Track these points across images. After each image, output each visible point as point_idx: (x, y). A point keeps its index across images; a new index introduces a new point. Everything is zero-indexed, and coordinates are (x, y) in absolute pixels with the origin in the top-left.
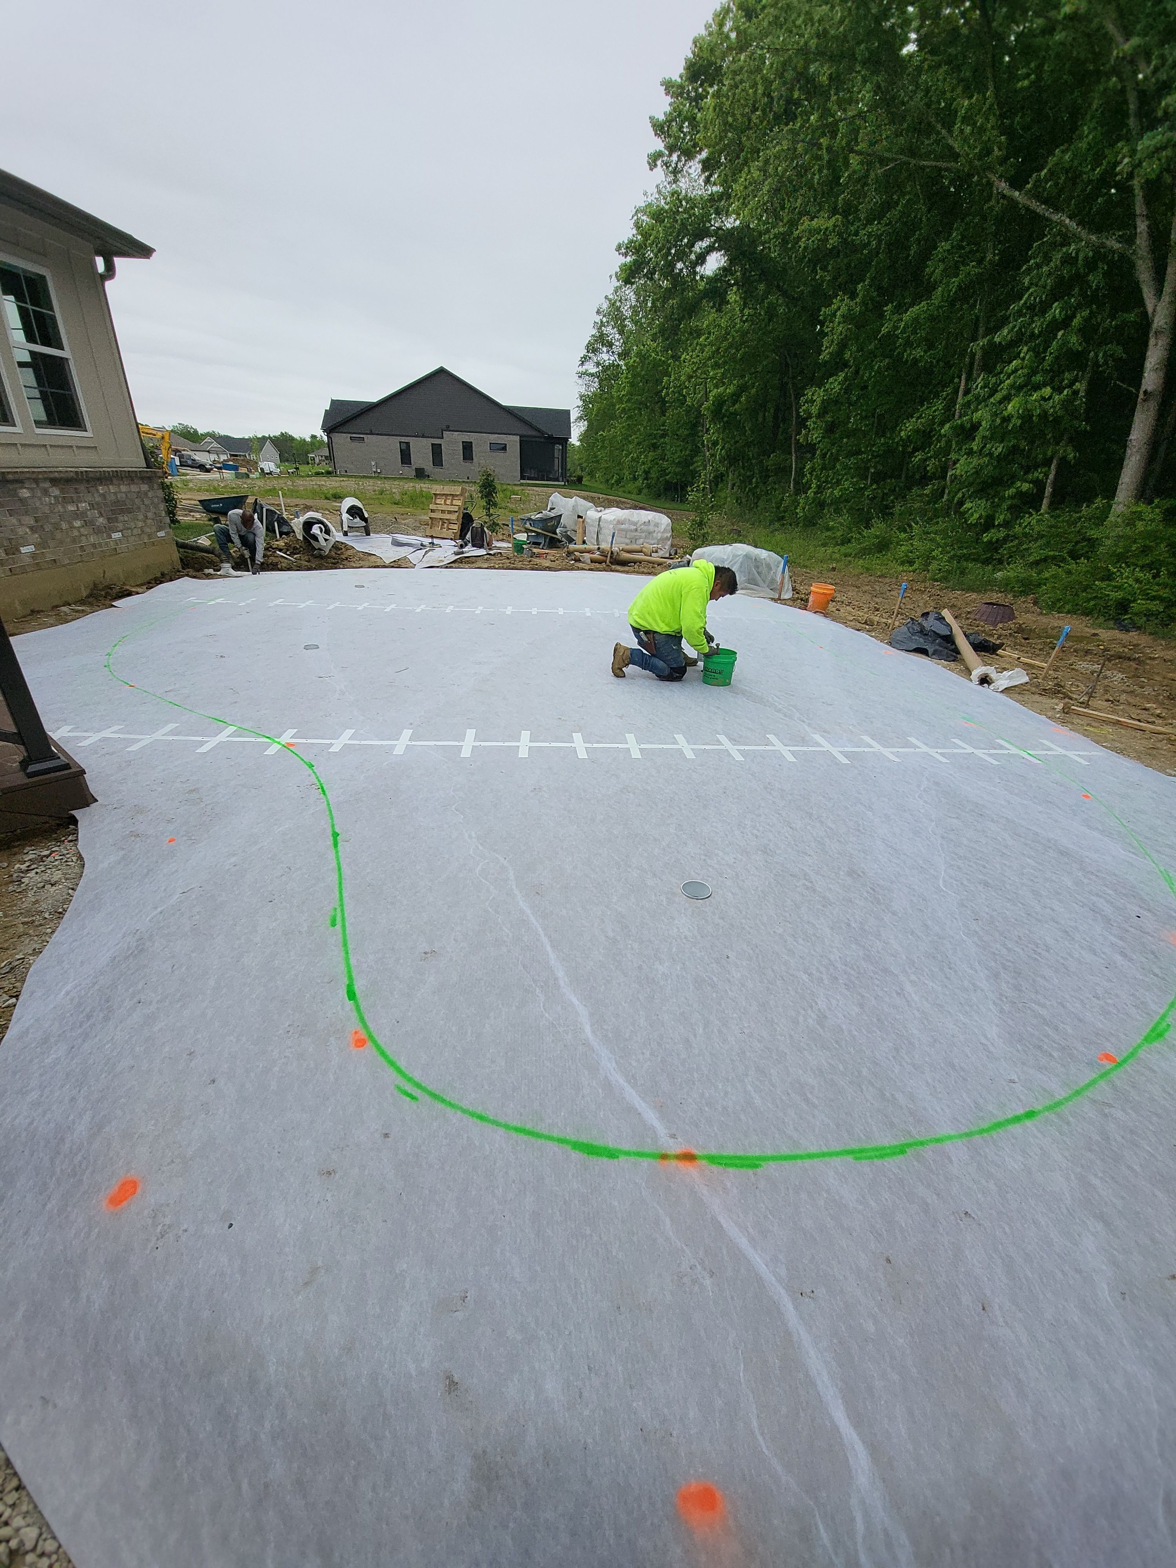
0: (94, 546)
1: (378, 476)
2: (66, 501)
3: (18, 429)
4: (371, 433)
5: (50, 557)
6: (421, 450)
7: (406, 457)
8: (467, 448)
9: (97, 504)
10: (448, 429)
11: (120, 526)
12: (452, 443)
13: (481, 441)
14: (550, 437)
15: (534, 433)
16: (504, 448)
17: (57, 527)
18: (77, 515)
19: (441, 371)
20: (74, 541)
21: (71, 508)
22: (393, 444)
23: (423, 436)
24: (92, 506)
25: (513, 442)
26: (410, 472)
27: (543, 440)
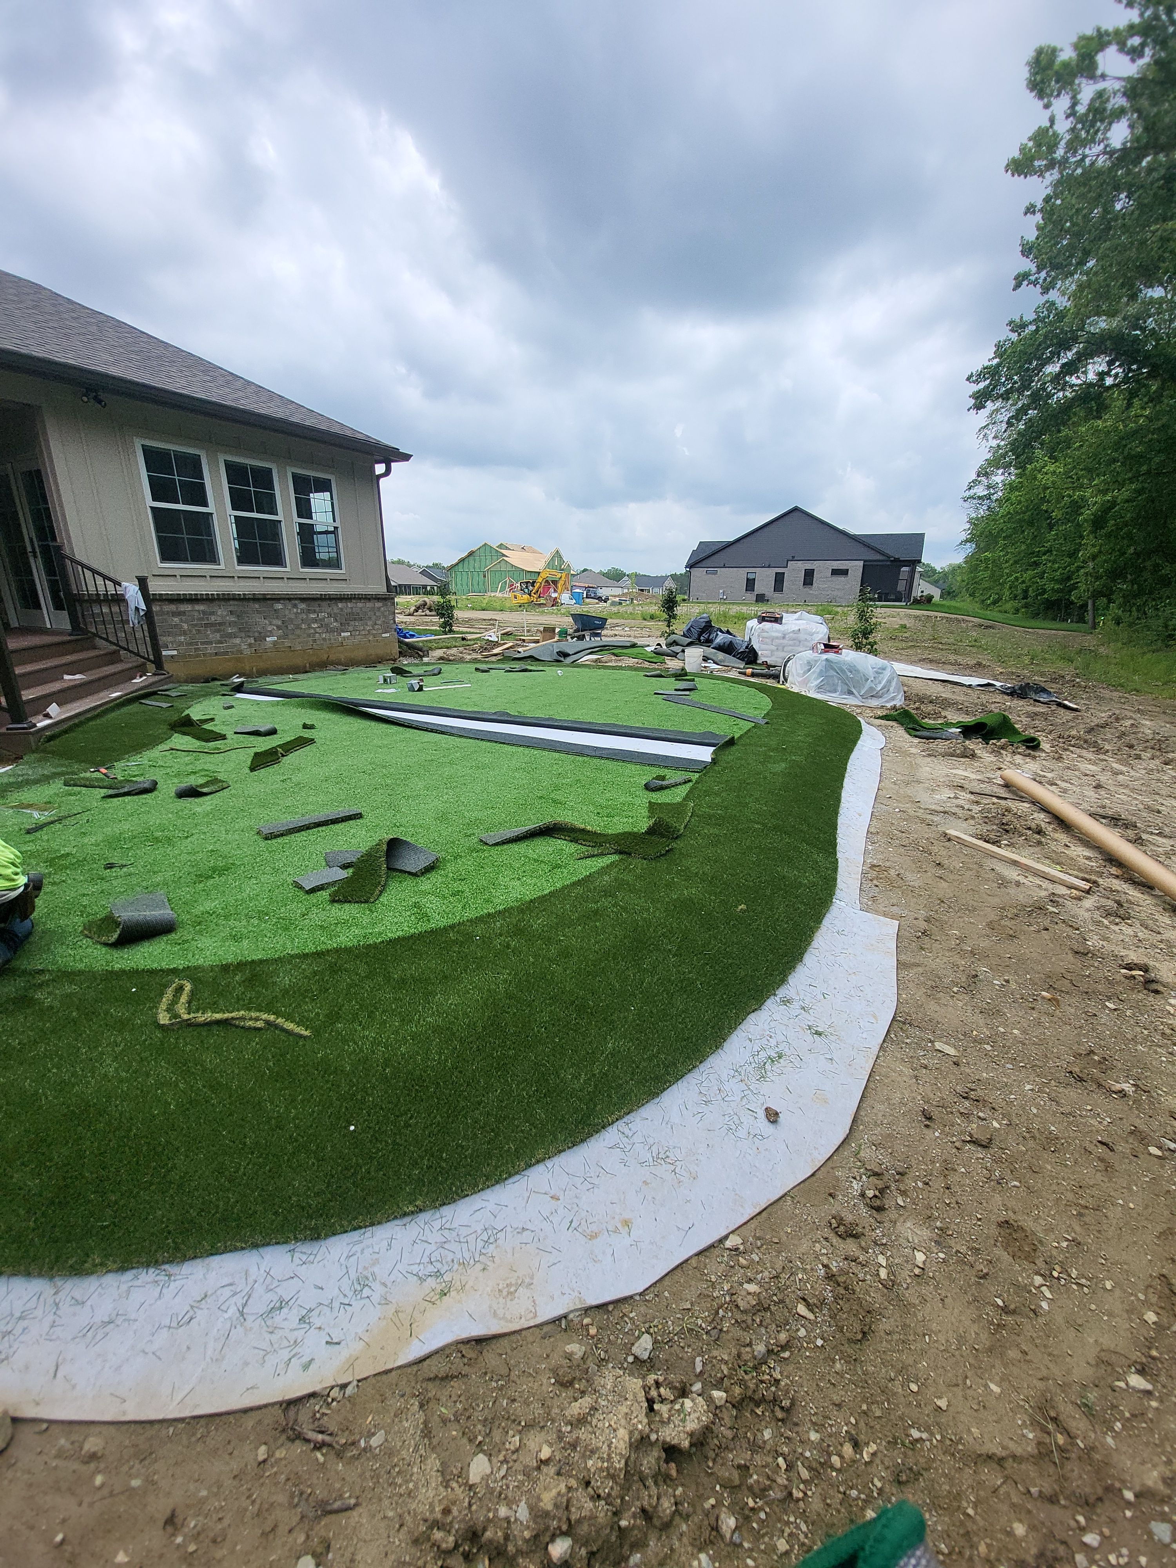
0: (324, 639)
1: (723, 602)
2: (309, 611)
3: (288, 569)
4: (724, 567)
5: (287, 644)
6: (765, 579)
7: (750, 584)
8: (809, 576)
9: (335, 614)
10: (793, 559)
11: (351, 628)
12: (794, 571)
13: (823, 569)
14: (897, 560)
15: (879, 557)
16: (845, 572)
17: (298, 627)
18: (315, 621)
19: (796, 509)
20: (309, 636)
21: (312, 616)
22: (741, 575)
23: (769, 567)
24: (330, 615)
25: (856, 568)
26: (751, 597)
27: (889, 563)
